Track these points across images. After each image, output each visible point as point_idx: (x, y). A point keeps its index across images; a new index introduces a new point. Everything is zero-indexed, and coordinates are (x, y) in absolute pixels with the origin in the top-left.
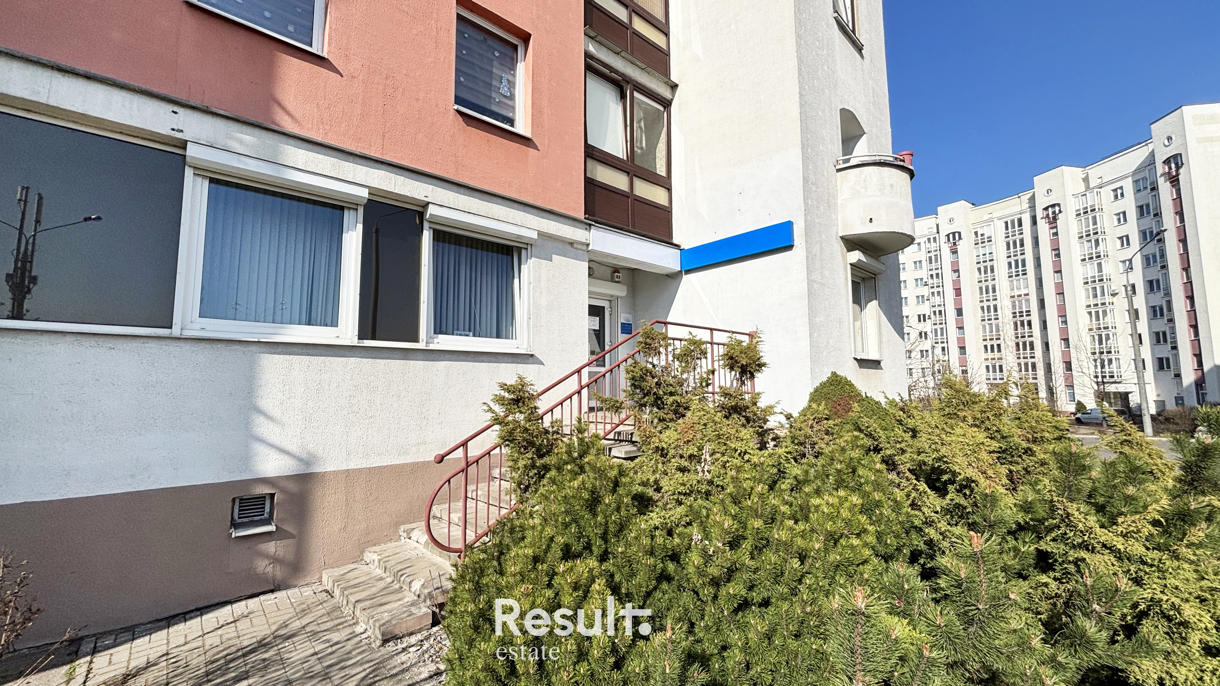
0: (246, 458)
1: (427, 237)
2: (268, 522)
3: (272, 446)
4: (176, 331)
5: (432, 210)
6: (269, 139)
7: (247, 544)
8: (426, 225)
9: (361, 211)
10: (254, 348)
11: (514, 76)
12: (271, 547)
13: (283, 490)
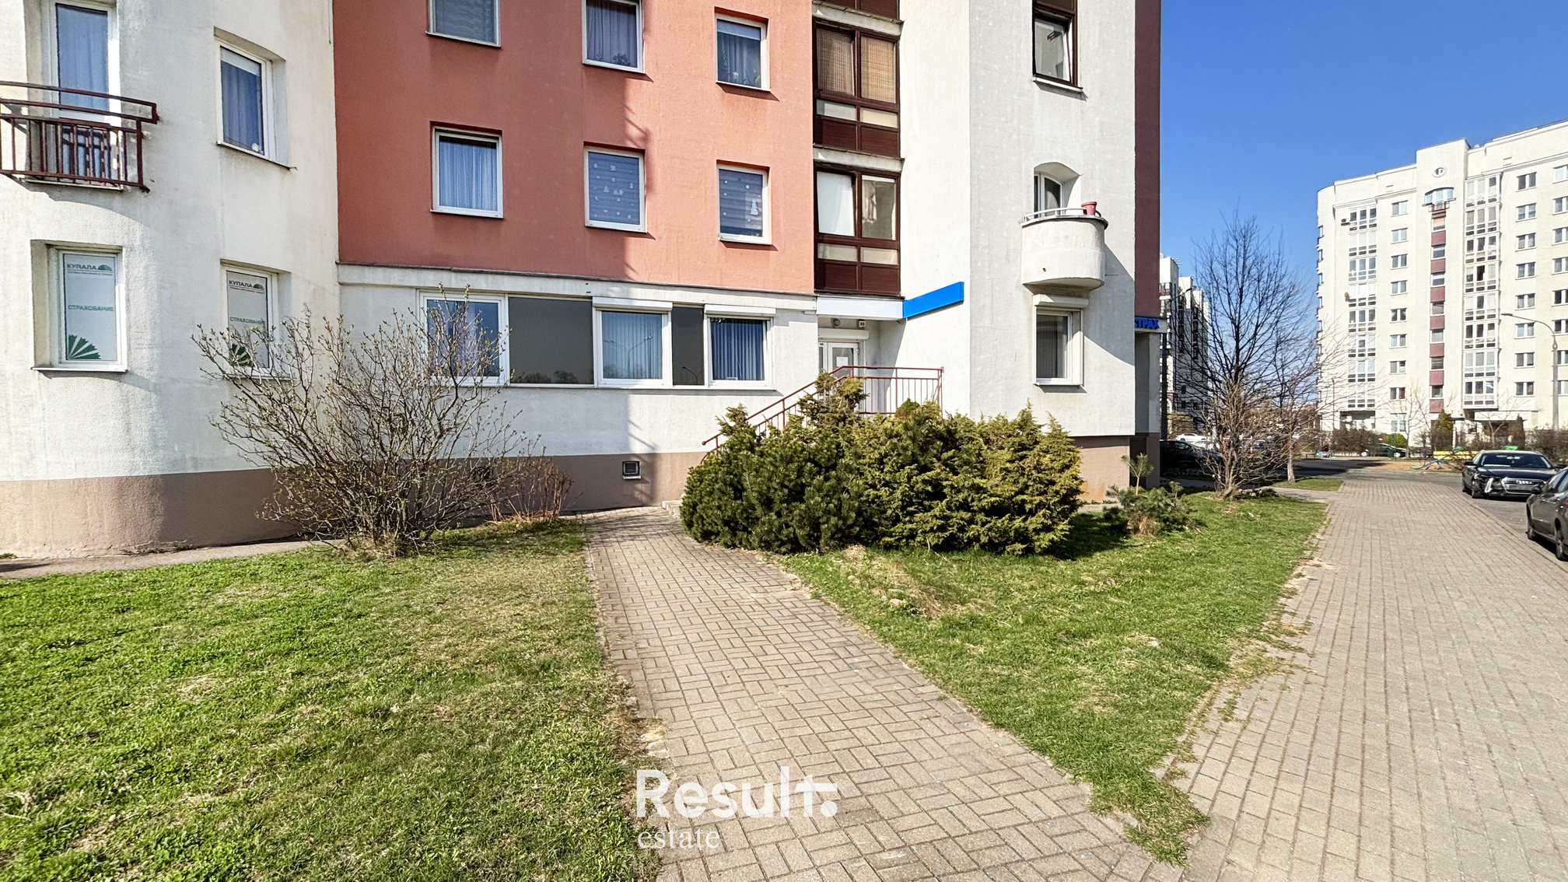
0: (627, 445)
1: (706, 324)
2: (638, 475)
3: (636, 438)
4: (595, 385)
5: (707, 308)
6: (625, 287)
7: (630, 483)
8: (705, 316)
9: (670, 314)
10: (626, 392)
11: (761, 198)
12: (639, 486)
13: (643, 460)
